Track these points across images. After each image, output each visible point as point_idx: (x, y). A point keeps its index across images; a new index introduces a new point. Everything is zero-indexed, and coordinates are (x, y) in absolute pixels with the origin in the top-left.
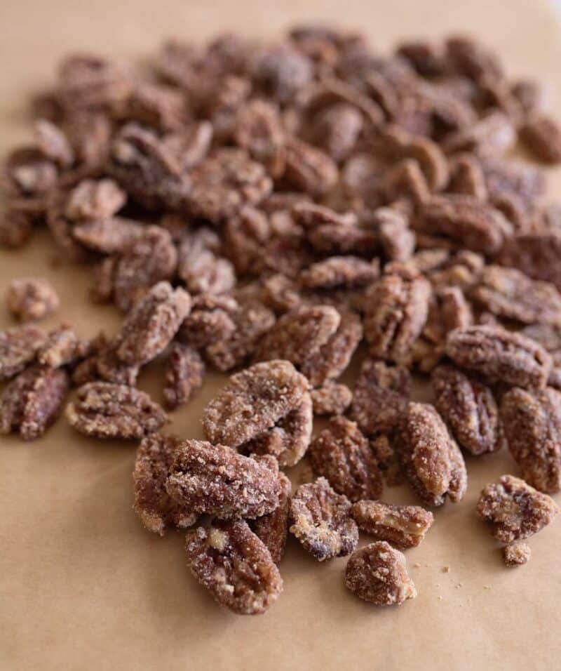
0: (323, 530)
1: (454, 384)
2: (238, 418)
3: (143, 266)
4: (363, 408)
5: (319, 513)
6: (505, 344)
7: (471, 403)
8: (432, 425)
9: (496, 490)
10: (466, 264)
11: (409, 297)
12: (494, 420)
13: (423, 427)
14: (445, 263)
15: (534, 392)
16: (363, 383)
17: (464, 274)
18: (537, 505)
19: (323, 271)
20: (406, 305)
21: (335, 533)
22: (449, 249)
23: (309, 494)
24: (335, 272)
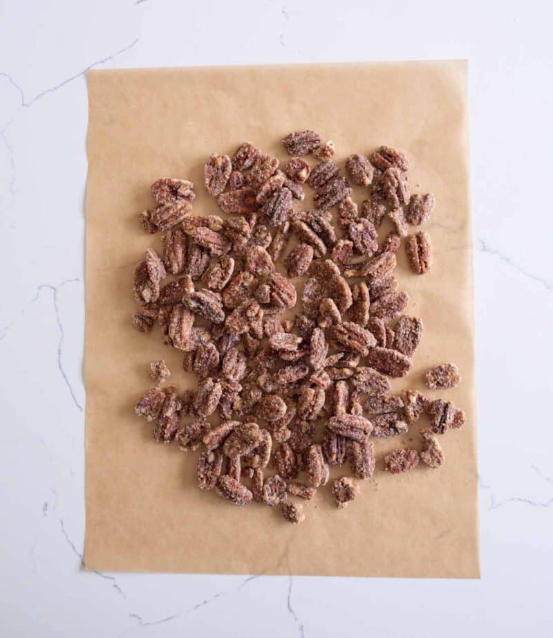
0: (273, 498)
1: (330, 439)
2: (235, 450)
3: (206, 362)
4: (294, 440)
5: (274, 490)
6: (352, 428)
7: (335, 450)
8: (316, 462)
9: (338, 484)
10: (349, 367)
11: (316, 402)
12: (343, 455)
13: (313, 462)
14: (342, 359)
15: (361, 446)
16: (296, 429)
17: (348, 372)
18: (351, 493)
19: (283, 380)
20: (313, 406)
21: (278, 498)
22: (344, 352)
23: (271, 483)
24: (288, 381)
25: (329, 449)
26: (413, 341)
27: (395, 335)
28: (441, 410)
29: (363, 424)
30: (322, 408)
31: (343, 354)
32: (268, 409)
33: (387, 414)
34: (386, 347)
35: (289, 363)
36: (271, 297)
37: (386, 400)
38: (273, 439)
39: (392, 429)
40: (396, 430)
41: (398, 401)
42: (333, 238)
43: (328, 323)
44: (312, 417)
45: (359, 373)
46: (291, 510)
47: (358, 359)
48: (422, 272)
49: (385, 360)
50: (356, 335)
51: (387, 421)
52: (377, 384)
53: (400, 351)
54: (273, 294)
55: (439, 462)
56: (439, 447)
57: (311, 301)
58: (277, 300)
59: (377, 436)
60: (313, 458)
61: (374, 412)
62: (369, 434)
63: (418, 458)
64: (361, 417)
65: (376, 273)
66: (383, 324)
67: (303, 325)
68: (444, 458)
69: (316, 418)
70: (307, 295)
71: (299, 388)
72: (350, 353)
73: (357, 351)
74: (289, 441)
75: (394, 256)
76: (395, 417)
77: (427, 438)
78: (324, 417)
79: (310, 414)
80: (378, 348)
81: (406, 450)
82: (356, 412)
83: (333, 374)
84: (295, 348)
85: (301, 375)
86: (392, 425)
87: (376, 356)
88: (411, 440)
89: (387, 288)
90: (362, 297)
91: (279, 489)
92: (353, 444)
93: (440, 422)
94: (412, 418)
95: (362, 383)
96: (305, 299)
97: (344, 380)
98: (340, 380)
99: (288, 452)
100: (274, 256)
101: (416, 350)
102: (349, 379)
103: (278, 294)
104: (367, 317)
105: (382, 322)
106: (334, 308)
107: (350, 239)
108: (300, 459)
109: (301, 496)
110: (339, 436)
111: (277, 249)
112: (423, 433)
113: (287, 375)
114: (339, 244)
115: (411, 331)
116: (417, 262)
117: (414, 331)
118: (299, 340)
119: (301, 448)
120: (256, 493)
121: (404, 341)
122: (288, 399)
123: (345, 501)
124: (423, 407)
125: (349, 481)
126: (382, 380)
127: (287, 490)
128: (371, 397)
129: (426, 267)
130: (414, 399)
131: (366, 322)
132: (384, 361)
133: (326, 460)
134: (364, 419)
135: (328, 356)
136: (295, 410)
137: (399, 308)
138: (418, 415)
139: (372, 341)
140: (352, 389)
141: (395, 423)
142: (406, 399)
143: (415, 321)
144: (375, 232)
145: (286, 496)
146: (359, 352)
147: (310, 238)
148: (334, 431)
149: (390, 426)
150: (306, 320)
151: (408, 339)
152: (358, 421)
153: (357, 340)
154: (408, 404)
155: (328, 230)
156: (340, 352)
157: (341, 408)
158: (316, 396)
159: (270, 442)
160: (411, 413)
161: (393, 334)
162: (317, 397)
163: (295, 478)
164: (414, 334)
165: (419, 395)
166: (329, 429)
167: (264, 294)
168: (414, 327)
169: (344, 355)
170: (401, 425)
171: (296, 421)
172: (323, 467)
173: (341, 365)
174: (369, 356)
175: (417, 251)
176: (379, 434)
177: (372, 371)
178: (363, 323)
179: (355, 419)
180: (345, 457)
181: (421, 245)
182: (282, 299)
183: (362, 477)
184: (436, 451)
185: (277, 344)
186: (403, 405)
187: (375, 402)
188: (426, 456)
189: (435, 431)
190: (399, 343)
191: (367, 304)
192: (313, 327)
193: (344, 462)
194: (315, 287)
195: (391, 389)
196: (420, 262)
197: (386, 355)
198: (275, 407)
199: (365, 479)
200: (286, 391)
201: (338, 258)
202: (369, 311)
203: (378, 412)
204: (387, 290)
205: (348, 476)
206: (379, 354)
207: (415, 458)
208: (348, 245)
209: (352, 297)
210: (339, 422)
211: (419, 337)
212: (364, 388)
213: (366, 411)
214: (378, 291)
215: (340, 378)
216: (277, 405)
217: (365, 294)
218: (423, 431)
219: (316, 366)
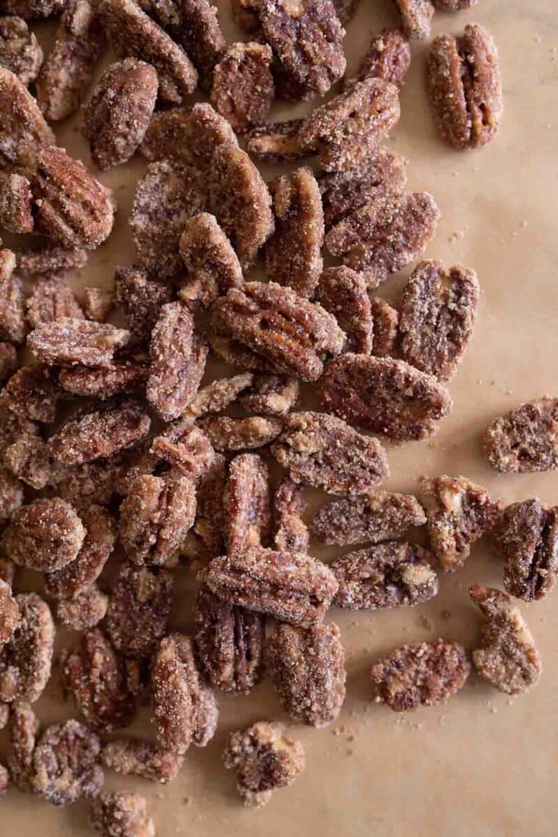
0: (63, 783)
1: (214, 621)
4: (118, 624)
5: (65, 760)
6: (275, 588)
7: (228, 650)
8: (176, 686)
9: (241, 743)
10: (265, 413)
11: (168, 513)
12: (255, 663)
13: (167, 687)
14: (246, 392)
15: (305, 638)
16: (120, 591)
17: (263, 426)
18: (280, 769)
19: (72, 453)
20: (161, 526)
21: (76, 783)
22: (252, 371)
23: (55, 741)
24: (86, 455)
25: (214, 650)
26: (452, 336)
27: (400, 318)
28: (536, 530)
29: (309, 576)
30: (191, 531)
31: (249, 376)
32: (32, 536)
33: (376, 544)
34: (373, 354)
35: (94, 404)
36: (35, 211)
37: (376, 506)
38: (57, 620)
39: (392, 589)
40: (404, 590)
41: (408, 508)
42: (216, 37)
43: (205, 286)
44: (161, 559)
45: (297, 428)
46: (111, 817)
47: (292, 391)
48: (474, 140)
49: (371, 390)
50: (286, 315)
51: (378, 565)
52: (349, 459)
53: (413, 362)
54: (39, 202)
55: (526, 676)
56: (527, 636)
57: (156, 229)
58: (51, 223)
59: (349, 607)
60: (166, 675)
61: (341, 540)
62: (326, 603)
63: (466, 666)
64: (302, 557)
65: (339, 133)
66: (363, 285)
67: (134, 298)
68: (539, 663)
69: (176, 560)
70: (144, 210)
71: (123, 475)
72: (268, 374)
73: (288, 364)
74: (102, 625)
75: (392, 89)
76: (402, 552)
77: (494, 611)
78: (197, 558)
79: (154, 549)
80: (351, 355)
81: (434, 645)
82: (290, 541)
83: (223, 431)
84: (106, 358)
85: (126, 437)
86: (393, 575)
87: (342, 378)
88: (445, 615)
89: (376, 184)
90: (299, 210)
91: (80, 758)
92: (279, 633)
93: (533, 566)
94: (451, 555)
95: (305, 459)
96: (140, 221)
97: (253, 451)
98: (242, 452)
99: (98, 658)
100: (48, 103)
101: (460, 359)
102: (267, 446)
103: (57, 204)
104: (316, 264)
105: (362, 281)
106: (219, 237)
107: (264, 40)
108: (134, 674)
109: (141, 775)
110: (239, 611)
111: (57, 83)
112: (484, 599)
113: (84, 437)
114: (232, 53)
115: (445, 306)
116: (458, 107)
117: (452, 306)
118: (119, 336)
119: (135, 644)
120: (16, 769)
121: (424, 335)
122: (93, 508)
123: (262, 788)
124: (480, 522)
125: (272, 734)
126: (362, 448)
127: (99, 761)
128: (334, 498)
129: (485, 122)
130: (454, 502)
131: (314, 282)
132: (368, 394)
133: (206, 679)
134: (312, 560)
135: (204, 384)
136: (110, 539)
137: (412, 241)
138: (467, 547)
139: (332, 334)
140: (277, 475)
141: (403, 570)
142: (433, 502)
143: (455, 276)
144: (335, 22)
145: (99, 776)
146: (294, 368)
147: (149, 38)
148: (222, 597)
149: (388, 580)
150: (141, 282)
151: (436, 329)
152: (292, 568)
153: (288, 332)
154: (439, 515)
155: (197, 13)
156: (239, 370)
157: (245, 529)
158: (167, 496)
159: (48, 631)
160: (448, 541)
161: (393, 315)
162: (169, 501)
163: (124, 726)
164: (453, 313)
165: (469, 489)
166: (209, 592)
167: (9, 199)
168: (452, 295)
169: (254, 380)
170: (420, 575)
171: (119, 570)
172: (194, 699)
173: (242, 407)
174: (323, 377)
175: (458, 75)
176: (357, 601)
177: (333, 422)
178: (305, 285)
179: (283, 561)
180: (260, 670)
181: (471, 59)
182: (66, 217)
183: (308, 722)
184: (519, 645)
185: (46, 346)
186: (424, 520)
187: (342, 512)
188: (491, 661)
189: (518, 591)
190: (411, 343)
191: (316, 226)
192: (162, 302)
193: (256, 682)
194: (167, 188)
195: (389, 474)
196: (469, 108)
197: (375, 372)
198: (49, 533)
199: (318, 726)
200: (90, 485)
201: (231, 100)
202: (324, 251)
203: (353, 539)
204: (374, 190)
205: (268, 719)
206: (354, 372)
207: (459, 667)
208: (256, 57)
209: (273, 208)
210: (237, 571)
211: (468, 320)
212: (310, 473)
213: (317, 539)
214: (347, 195)
215: (242, 445)
216: (55, 527)
217: (308, 197)
218: (484, 591)
219: (166, 409)
